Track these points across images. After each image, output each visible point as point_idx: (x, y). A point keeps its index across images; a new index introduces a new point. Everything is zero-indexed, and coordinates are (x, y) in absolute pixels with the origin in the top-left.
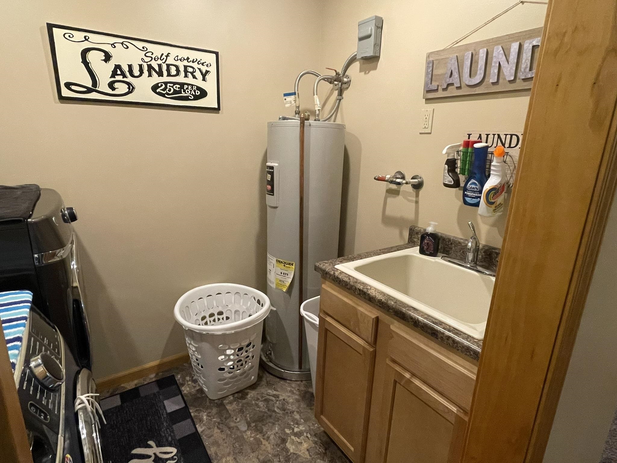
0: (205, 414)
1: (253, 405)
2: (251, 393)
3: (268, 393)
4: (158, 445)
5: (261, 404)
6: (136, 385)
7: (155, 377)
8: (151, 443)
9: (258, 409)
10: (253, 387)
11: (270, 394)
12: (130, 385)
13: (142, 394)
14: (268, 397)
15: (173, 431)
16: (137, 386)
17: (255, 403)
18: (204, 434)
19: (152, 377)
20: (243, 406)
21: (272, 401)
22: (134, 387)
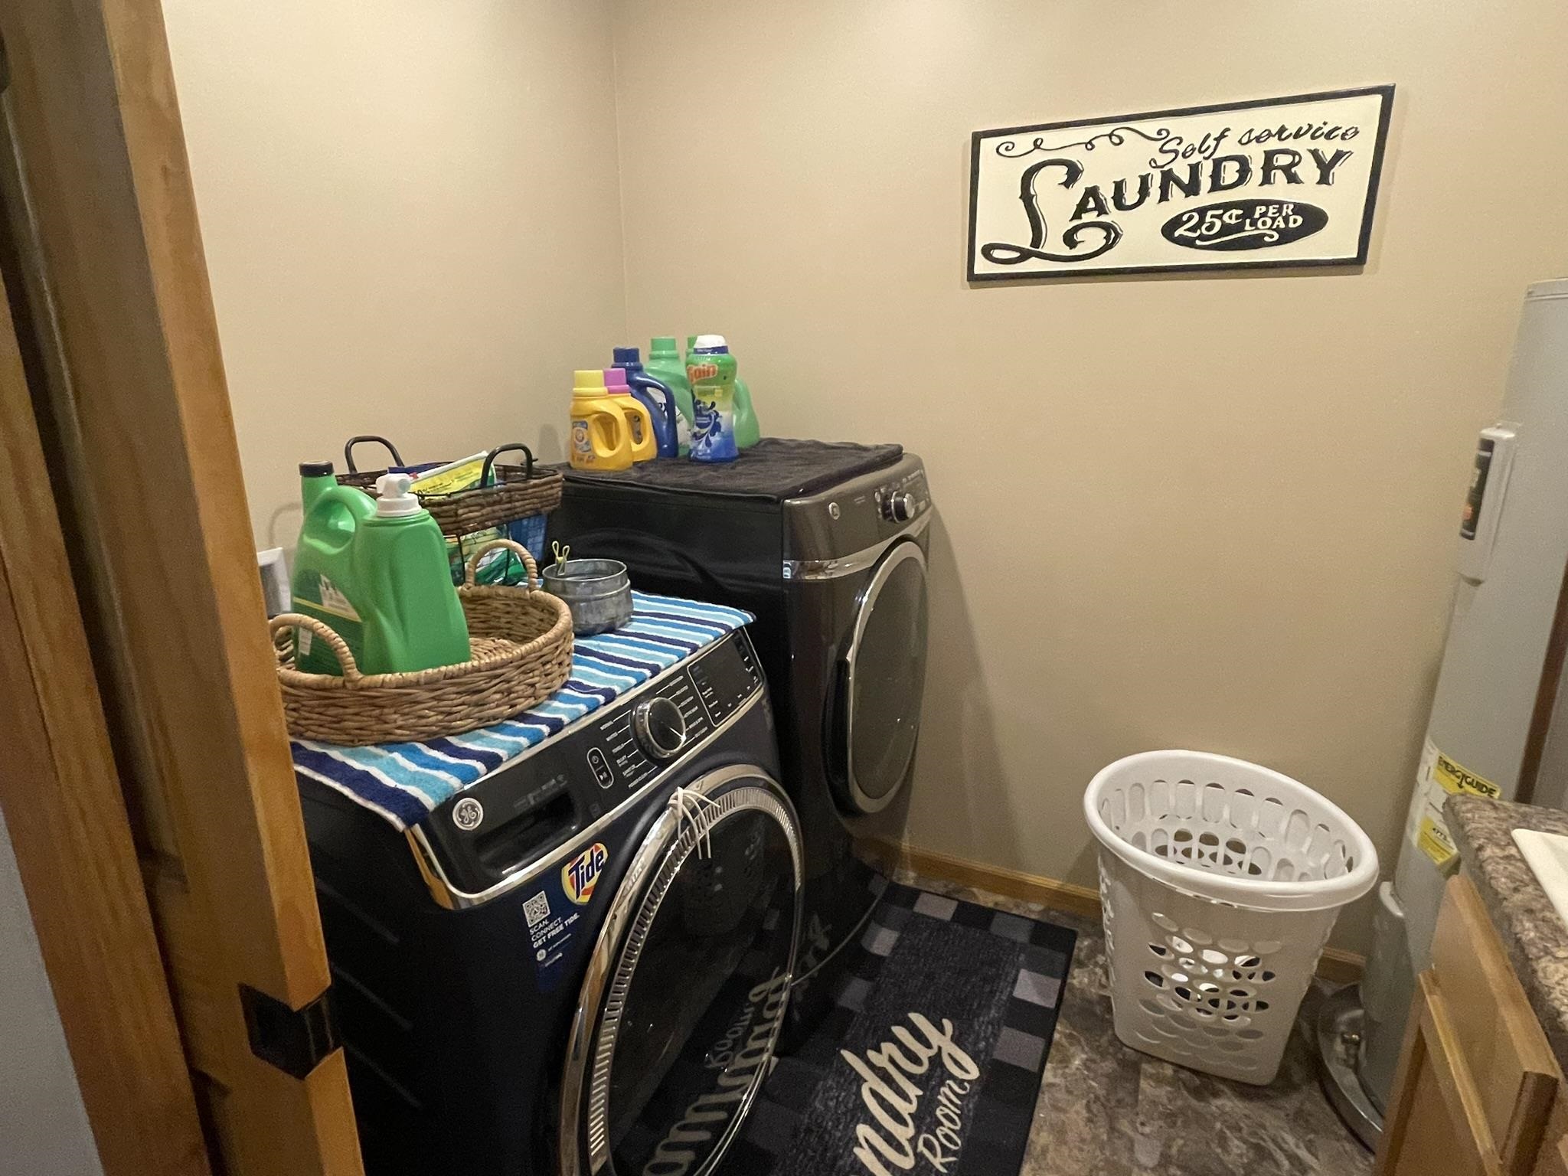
0: (1084, 1056)
1: (1213, 1128)
2: (1229, 1098)
3: (1279, 1140)
4: (957, 1040)
5: (1236, 1146)
6: (996, 904)
7: (1040, 912)
8: (947, 1024)
9: (1219, 1150)
10: (1246, 1090)
11: (1286, 1147)
12: (986, 899)
13: (994, 929)
14: (1271, 1146)
15: (996, 1036)
16: (999, 908)
17: (1221, 1130)
18: (1049, 1092)
19: (1035, 909)
20: (1182, 1111)
21: (1278, 1165)
22: (990, 905)
